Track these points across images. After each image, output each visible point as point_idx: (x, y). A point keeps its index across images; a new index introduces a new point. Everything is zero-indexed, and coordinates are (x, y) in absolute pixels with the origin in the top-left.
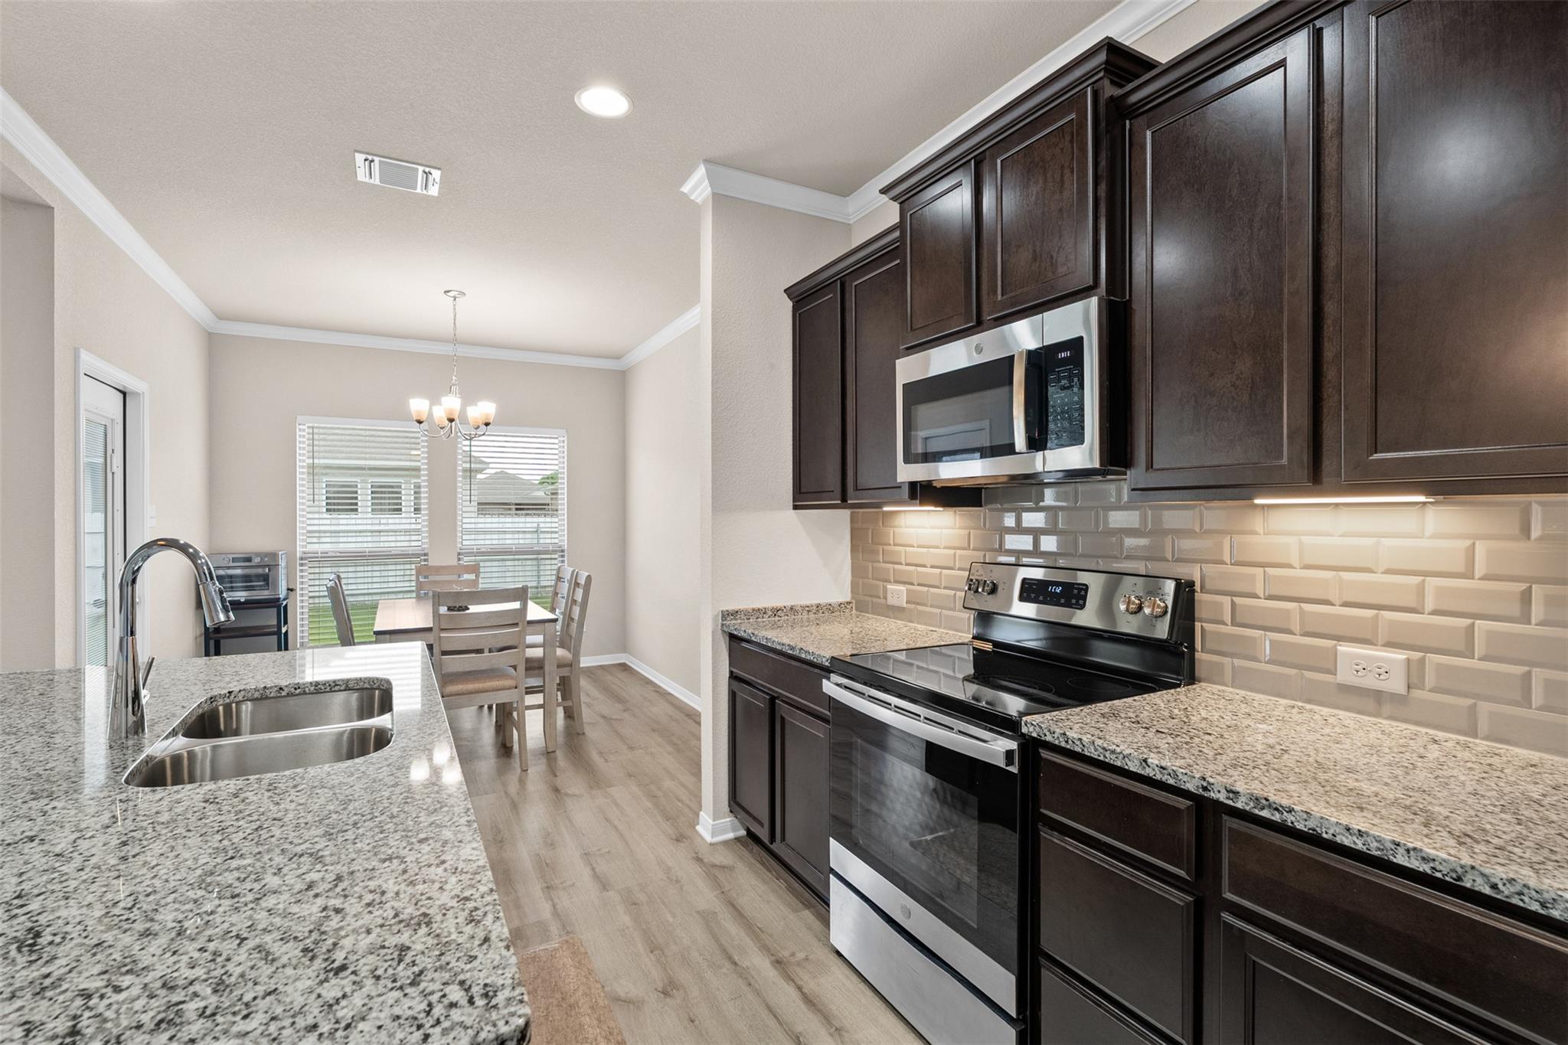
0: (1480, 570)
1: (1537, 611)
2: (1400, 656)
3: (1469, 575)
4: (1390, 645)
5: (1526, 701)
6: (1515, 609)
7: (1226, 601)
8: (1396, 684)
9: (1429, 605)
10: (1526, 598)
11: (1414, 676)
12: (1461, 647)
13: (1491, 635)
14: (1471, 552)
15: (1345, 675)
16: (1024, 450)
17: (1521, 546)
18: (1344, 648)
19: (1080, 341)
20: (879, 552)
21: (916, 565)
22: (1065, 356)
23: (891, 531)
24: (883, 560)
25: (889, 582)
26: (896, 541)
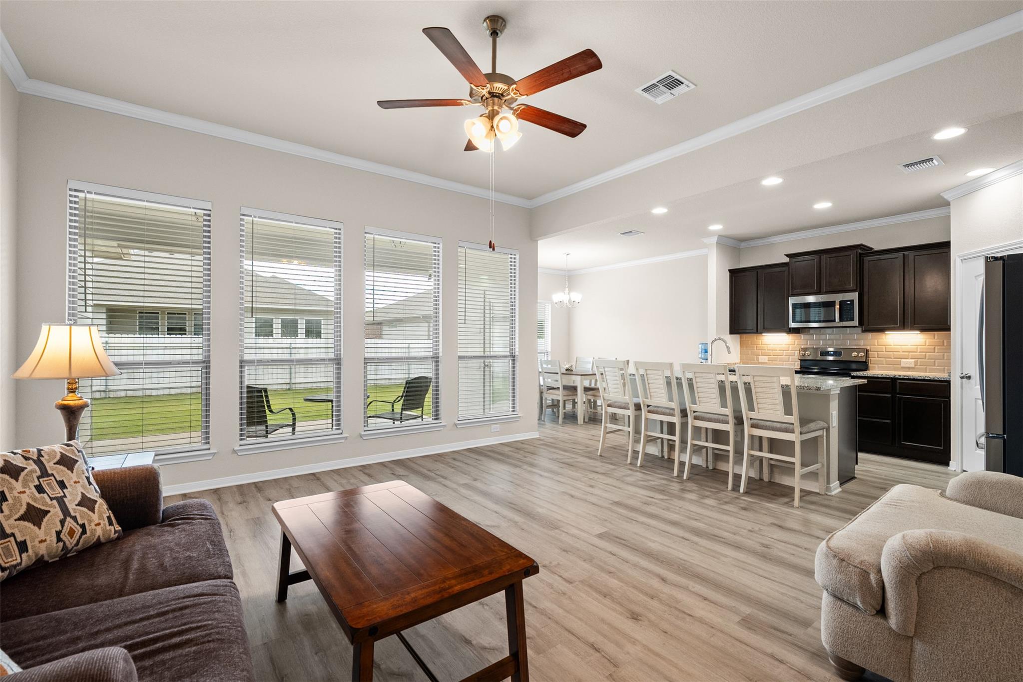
0: (927, 344)
1: (936, 351)
2: (913, 360)
3: (925, 345)
4: (911, 359)
5: (935, 366)
6: (933, 351)
7: (876, 353)
8: (913, 365)
9: (919, 351)
10: (935, 348)
11: (916, 364)
12: (924, 357)
13: (929, 355)
14: (926, 341)
15: (903, 365)
16: (839, 321)
17: (934, 340)
18: (902, 360)
19: (853, 301)
20: (754, 347)
21: (772, 350)
22: (848, 302)
23: (760, 341)
24: (756, 350)
25: (760, 355)
26: (762, 344)
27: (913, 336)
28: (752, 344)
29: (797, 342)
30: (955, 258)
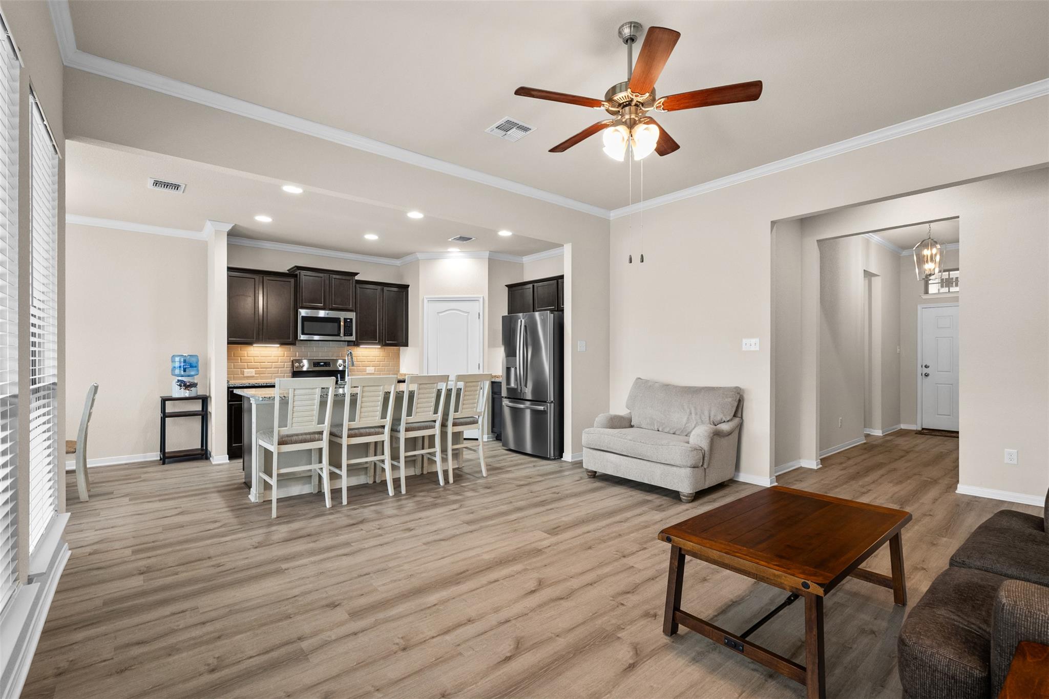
4: (373, 367)
8: (373, 372)
9: (376, 360)
15: (368, 372)
16: (343, 335)
18: (367, 368)
19: (352, 319)
20: (238, 359)
21: (260, 362)
22: (349, 320)
23: (246, 352)
24: (241, 362)
25: (245, 369)
26: (249, 355)
27: (374, 350)
28: (235, 355)
29: (287, 354)
30: (423, 299)
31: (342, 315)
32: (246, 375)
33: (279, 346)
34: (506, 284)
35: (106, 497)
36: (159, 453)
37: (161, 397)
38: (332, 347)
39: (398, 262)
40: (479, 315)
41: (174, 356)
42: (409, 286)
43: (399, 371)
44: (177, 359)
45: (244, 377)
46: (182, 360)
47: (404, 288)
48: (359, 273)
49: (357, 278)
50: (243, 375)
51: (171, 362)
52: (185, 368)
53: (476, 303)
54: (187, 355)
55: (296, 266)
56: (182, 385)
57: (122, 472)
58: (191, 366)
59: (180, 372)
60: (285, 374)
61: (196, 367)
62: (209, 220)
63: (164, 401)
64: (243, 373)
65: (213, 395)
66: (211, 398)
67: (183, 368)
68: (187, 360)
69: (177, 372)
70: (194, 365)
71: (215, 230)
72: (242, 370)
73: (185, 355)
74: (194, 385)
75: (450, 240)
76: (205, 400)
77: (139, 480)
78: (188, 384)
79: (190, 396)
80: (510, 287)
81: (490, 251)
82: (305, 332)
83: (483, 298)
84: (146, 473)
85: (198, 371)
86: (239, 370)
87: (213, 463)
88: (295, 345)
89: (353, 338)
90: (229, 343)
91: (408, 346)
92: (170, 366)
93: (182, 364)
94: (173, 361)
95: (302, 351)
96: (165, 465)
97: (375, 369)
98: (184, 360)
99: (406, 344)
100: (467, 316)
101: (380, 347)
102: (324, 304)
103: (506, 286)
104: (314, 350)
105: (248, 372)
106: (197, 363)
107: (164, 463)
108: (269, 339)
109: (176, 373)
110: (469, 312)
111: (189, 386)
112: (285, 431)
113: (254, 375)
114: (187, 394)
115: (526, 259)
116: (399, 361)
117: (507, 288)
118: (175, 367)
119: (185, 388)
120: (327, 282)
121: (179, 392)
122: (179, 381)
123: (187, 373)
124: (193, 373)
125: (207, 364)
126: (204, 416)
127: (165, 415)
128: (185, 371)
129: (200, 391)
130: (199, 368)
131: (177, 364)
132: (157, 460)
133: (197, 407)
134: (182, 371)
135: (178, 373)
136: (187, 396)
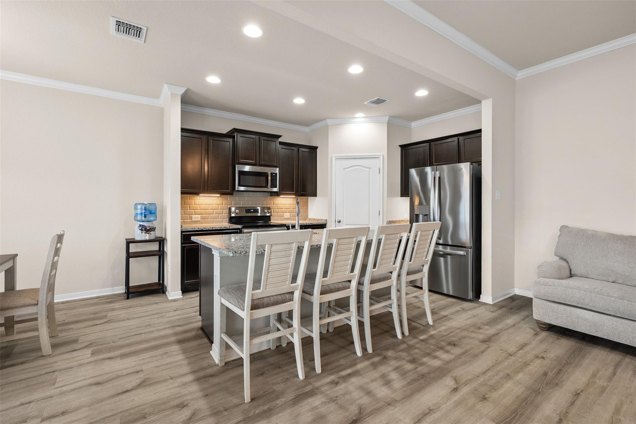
3: (294, 204)
15: (285, 217)
16: (270, 187)
18: (285, 214)
19: (277, 174)
20: (187, 207)
21: (204, 209)
22: (274, 175)
23: (193, 201)
24: (190, 209)
25: (193, 215)
26: (195, 204)
27: (289, 199)
28: (185, 204)
29: (225, 202)
30: (332, 157)
31: (269, 170)
32: (193, 220)
33: (219, 195)
34: (399, 145)
35: (69, 348)
36: (125, 286)
37: (126, 239)
38: (259, 197)
39: (307, 129)
40: (380, 170)
41: (136, 204)
42: (318, 147)
43: (308, 216)
44: (139, 207)
45: (192, 222)
46: (143, 208)
47: (313, 149)
48: (282, 136)
49: (280, 140)
50: (192, 220)
51: (134, 209)
52: (146, 215)
53: (377, 160)
54: (147, 203)
55: (234, 129)
56: (143, 229)
57: (91, 309)
58: (151, 213)
59: (142, 218)
60: (224, 219)
61: (154, 213)
62: (166, 83)
63: (129, 242)
64: (191, 218)
65: (169, 238)
66: (167, 240)
67: (144, 215)
68: (147, 208)
69: (139, 217)
70: (153, 212)
71: (171, 93)
72: (191, 215)
73: (145, 203)
74: (153, 229)
75: (366, 103)
76: (161, 241)
77: (105, 320)
78: (148, 228)
79: (149, 239)
80: (403, 147)
81: (390, 116)
82: (241, 184)
83: (383, 156)
84: (113, 310)
85: (156, 217)
86: (188, 216)
87: (170, 298)
88: (233, 195)
89: (275, 190)
90: (182, 193)
91: (316, 197)
92: (134, 213)
93: (143, 211)
94: (136, 209)
95: (236, 200)
96: (129, 300)
97: (290, 214)
98: (144, 207)
99: (315, 194)
100: (369, 171)
101: (294, 197)
102: (256, 161)
103: (400, 146)
104: (246, 200)
105: (195, 217)
106: (156, 210)
107: (128, 298)
108: (213, 190)
109: (138, 219)
110: (370, 168)
111: (149, 230)
112: (260, 293)
113: (200, 220)
114: (147, 237)
115: (414, 124)
116: (308, 208)
117: (400, 148)
118: (137, 214)
119: (146, 232)
120: (258, 143)
121: (140, 236)
122: (140, 225)
123: (147, 219)
124: (152, 219)
125: (163, 211)
126: (161, 255)
127: (129, 255)
128: (145, 217)
129: (158, 233)
130: (157, 215)
131: (139, 211)
132: (122, 294)
133: (155, 247)
134: (143, 217)
135: (140, 219)
136: (148, 239)
